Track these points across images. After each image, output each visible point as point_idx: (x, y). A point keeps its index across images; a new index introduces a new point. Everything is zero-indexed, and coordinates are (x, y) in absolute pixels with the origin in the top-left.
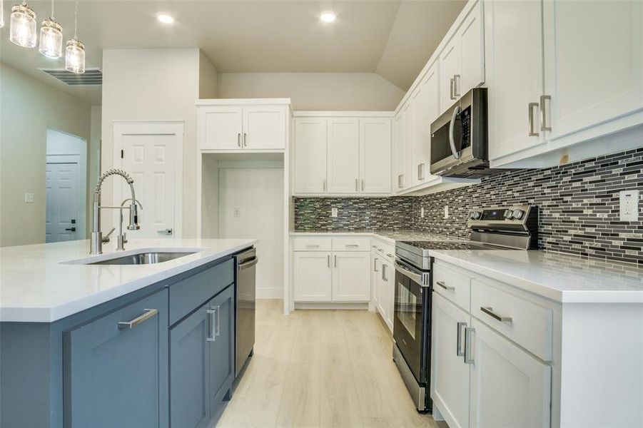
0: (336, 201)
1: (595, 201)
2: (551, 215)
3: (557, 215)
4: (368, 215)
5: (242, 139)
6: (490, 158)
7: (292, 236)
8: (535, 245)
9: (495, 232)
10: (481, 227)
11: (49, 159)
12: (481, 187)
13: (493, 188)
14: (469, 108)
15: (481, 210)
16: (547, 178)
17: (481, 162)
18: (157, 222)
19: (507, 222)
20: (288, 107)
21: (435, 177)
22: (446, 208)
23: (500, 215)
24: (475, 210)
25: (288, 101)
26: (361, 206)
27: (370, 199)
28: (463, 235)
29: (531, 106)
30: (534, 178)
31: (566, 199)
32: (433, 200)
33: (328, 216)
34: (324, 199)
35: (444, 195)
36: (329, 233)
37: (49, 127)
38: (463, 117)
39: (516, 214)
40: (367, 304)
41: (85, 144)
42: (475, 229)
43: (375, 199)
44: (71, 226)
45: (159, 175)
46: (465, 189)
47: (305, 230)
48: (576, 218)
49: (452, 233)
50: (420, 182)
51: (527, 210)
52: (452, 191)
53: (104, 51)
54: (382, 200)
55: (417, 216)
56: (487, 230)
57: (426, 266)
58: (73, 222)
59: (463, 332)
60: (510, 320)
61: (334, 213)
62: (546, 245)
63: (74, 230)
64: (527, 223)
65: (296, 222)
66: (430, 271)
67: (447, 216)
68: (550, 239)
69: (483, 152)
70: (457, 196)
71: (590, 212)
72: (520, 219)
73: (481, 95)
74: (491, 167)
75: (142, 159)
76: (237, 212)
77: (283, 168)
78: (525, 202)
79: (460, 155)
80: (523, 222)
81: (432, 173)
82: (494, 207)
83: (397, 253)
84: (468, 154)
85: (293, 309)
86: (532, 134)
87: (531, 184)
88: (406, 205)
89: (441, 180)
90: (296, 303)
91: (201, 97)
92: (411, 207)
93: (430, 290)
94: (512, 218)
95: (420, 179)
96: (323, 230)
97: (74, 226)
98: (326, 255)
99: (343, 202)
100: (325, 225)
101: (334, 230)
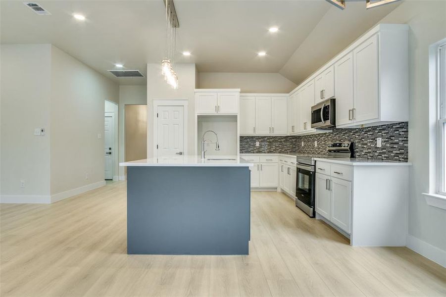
0: (258, 138)
1: (371, 141)
2: (358, 145)
3: (360, 145)
4: (274, 145)
6: (336, 125)
7: (241, 155)
8: (353, 156)
9: (338, 152)
10: (333, 150)
12: (332, 133)
13: (337, 134)
14: (329, 106)
15: (333, 143)
16: (357, 132)
17: (333, 126)
18: (175, 149)
19: (343, 148)
20: (239, 93)
21: (313, 129)
22: (316, 142)
23: (340, 145)
24: (330, 143)
25: (239, 90)
26: (271, 140)
28: (324, 154)
29: (350, 111)
30: (352, 131)
31: (363, 139)
32: (308, 138)
33: (254, 146)
34: (253, 137)
35: (315, 136)
36: (254, 154)
37: (106, 99)
38: (326, 108)
39: (346, 145)
40: (276, 188)
41: (117, 106)
42: (330, 151)
43: (278, 137)
44: (109, 151)
45: (176, 126)
46: (325, 134)
48: (365, 146)
49: (318, 154)
50: (305, 130)
51: (350, 144)
52: (319, 134)
53: (148, 65)
54: (281, 138)
55: (299, 146)
56: (335, 151)
57: (313, 164)
58: (110, 149)
59: (328, 182)
60: (342, 173)
61: (258, 144)
62: (356, 156)
63: (110, 153)
64: (350, 148)
65: (241, 149)
66: (315, 166)
67: (316, 146)
68: (358, 154)
69: (334, 122)
70: (321, 137)
71: (369, 144)
72: (347, 147)
73: (333, 101)
74: (337, 127)
75: (167, 117)
78: (349, 140)
79: (325, 122)
80: (348, 148)
81: (312, 128)
82: (338, 142)
83: (297, 161)
84: (328, 123)
86: (350, 120)
87: (351, 134)
88: (293, 140)
89: (315, 130)
91: (196, 88)
92: (296, 141)
93: (314, 172)
94: (344, 146)
95: (305, 129)
96: (252, 153)
97: (110, 151)
98: (256, 164)
99: (262, 139)
100: (253, 150)
101: (257, 152)
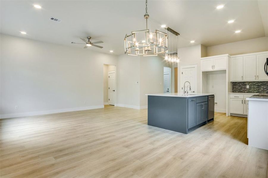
0: (249, 83)
4: (262, 87)
5: (213, 67)
7: (229, 94)
11: (164, 73)
20: (227, 57)
25: (227, 55)
26: (259, 84)
27: (263, 82)
33: (245, 88)
34: (243, 82)
36: (245, 93)
37: (164, 66)
41: (171, 69)
43: (266, 82)
45: (191, 78)
47: (236, 92)
58: (168, 89)
61: (248, 87)
63: (168, 91)
65: (233, 90)
75: (187, 74)
76: (213, 87)
77: (226, 73)
85: (230, 115)
90: (231, 114)
91: (202, 57)
96: (243, 92)
97: (168, 90)
98: (241, 100)
99: (252, 83)
100: (244, 91)
101: (247, 92)
